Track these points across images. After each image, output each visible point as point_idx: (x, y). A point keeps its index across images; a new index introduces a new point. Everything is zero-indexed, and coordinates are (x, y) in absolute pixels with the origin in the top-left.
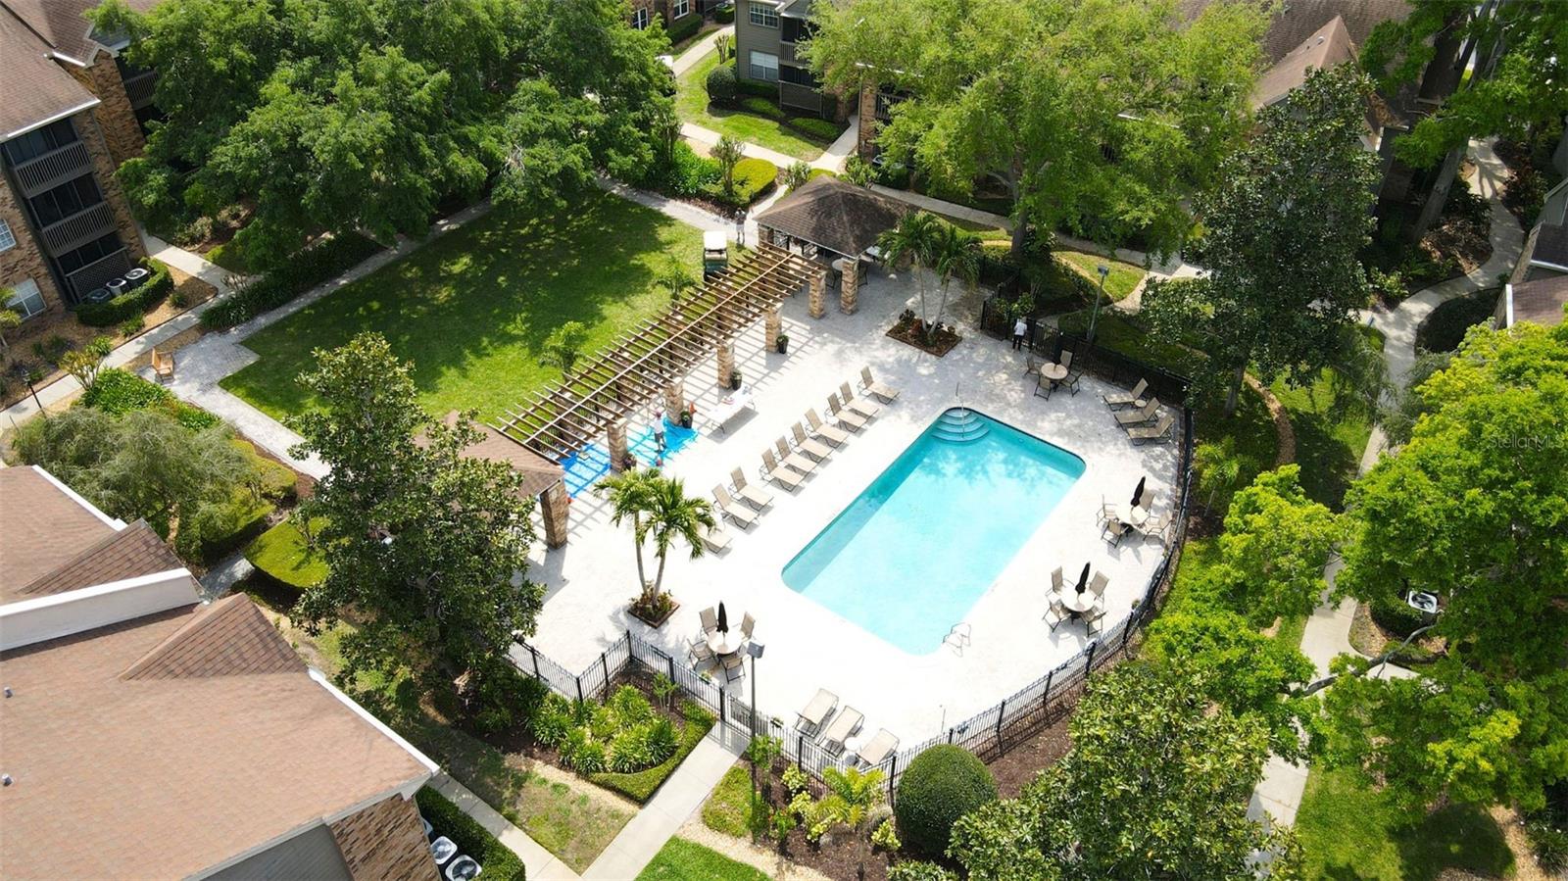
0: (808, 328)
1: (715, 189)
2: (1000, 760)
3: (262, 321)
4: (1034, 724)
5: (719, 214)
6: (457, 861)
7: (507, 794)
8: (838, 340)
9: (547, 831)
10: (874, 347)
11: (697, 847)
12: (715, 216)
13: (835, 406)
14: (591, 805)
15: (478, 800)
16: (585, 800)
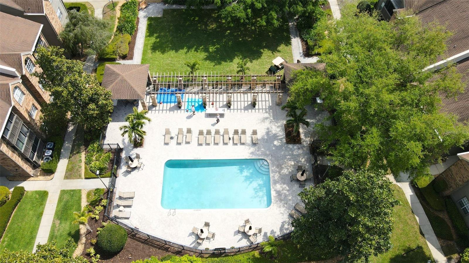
0: (271, 105)
1: (311, 43)
2: (141, 243)
3: (174, 6)
4: (157, 245)
5: (303, 51)
6: (48, 157)
7: (75, 152)
8: (271, 114)
9: (70, 166)
10: (276, 124)
11: (81, 196)
12: (301, 51)
13: (236, 132)
14: (80, 169)
15: (71, 149)
16: (80, 167)
